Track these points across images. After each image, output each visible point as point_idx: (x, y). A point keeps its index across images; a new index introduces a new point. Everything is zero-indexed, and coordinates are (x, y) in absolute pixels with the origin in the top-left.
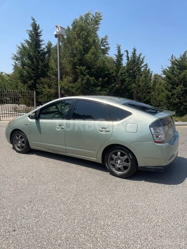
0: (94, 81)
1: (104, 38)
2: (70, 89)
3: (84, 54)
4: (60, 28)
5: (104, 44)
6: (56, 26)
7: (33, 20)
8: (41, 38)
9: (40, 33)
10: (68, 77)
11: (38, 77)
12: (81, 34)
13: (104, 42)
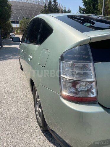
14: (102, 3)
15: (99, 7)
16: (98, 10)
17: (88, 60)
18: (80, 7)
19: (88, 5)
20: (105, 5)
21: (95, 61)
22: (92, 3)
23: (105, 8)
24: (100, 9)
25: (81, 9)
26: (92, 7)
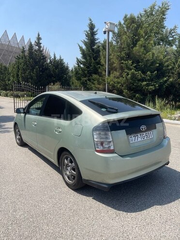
0: (141, 76)
1: (173, 28)
2: (116, 85)
3: (132, 48)
4: (109, 24)
5: (173, 34)
6: (105, 23)
7: (91, 20)
8: (96, 37)
9: (96, 31)
10: (115, 72)
11: (90, 74)
12: (131, 27)
13: (173, 33)
14: (105, 57)
15: (102, 61)
16: (101, 65)
17: (108, 130)
18: (77, 59)
19: (88, 58)
20: (109, 60)
21: (111, 131)
22: (93, 55)
23: (110, 62)
24: (104, 63)
25: (80, 62)
26: (93, 61)
